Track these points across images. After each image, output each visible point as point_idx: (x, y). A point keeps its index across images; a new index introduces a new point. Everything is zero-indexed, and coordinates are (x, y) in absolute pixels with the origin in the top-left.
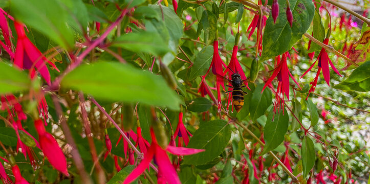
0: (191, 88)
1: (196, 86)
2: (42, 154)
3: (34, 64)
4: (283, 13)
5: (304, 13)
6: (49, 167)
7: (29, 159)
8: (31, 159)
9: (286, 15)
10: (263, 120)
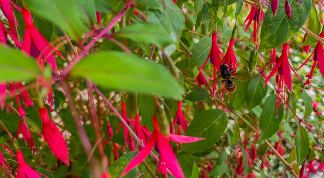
0: (188, 78)
1: (193, 76)
2: (42, 140)
3: (42, 53)
4: (282, 7)
5: (302, 7)
6: (48, 152)
7: (29, 145)
8: (31, 144)
9: (284, 9)
10: (257, 111)
